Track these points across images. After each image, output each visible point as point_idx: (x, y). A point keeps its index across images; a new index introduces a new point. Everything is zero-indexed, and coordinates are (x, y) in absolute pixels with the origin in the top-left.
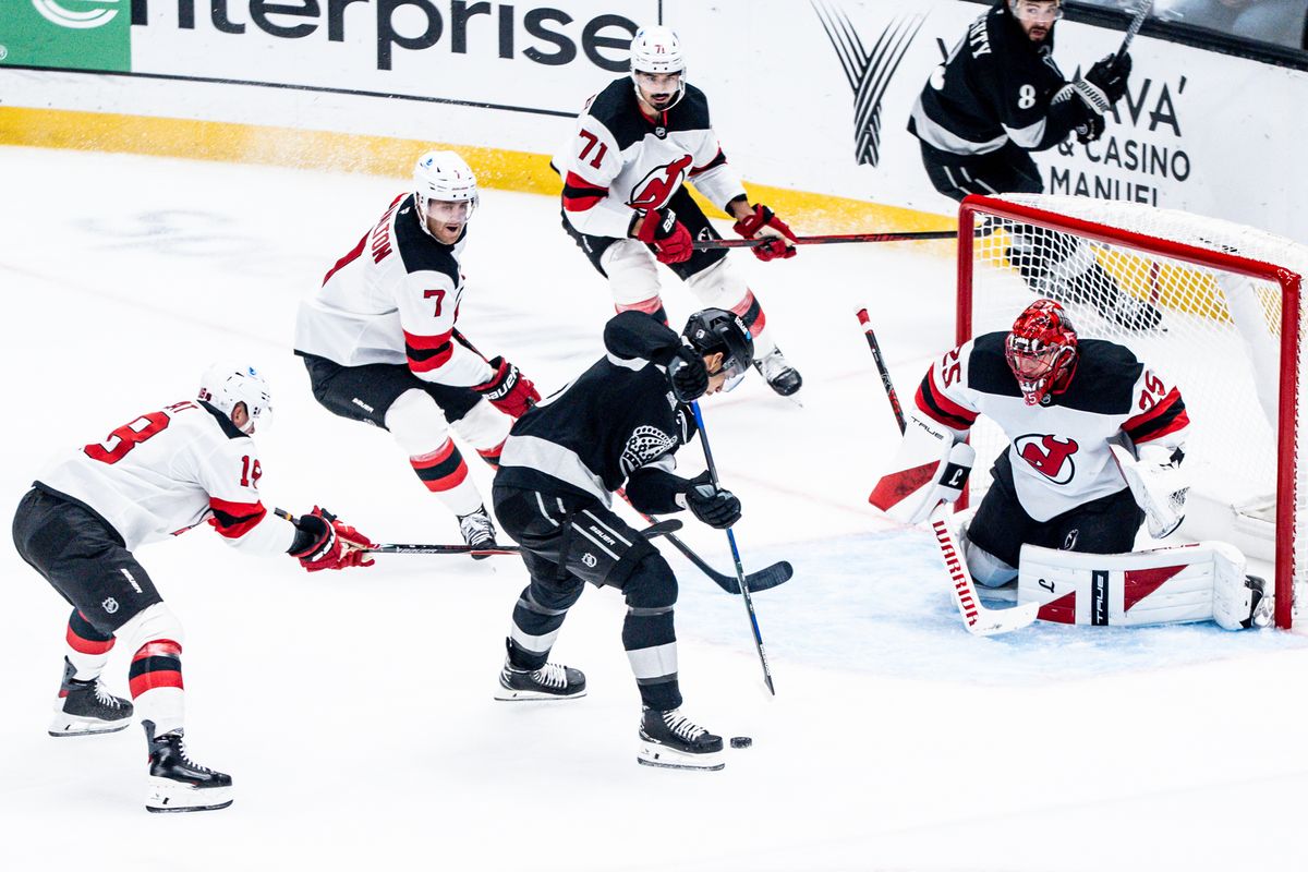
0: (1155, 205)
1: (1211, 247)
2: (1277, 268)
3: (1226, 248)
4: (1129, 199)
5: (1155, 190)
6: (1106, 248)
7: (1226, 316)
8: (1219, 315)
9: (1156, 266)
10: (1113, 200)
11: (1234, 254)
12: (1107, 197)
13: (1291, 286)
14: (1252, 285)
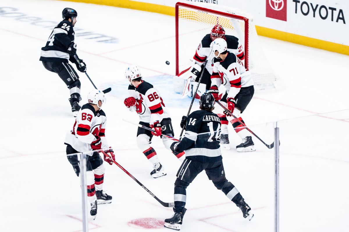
0: (217, 4)
1: (229, 13)
2: (243, 17)
3: (233, 13)
4: (212, 3)
5: (217, 1)
6: (207, 13)
7: (233, 28)
8: (231, 28)
9: (218, 18)
10: (208, 3)
11: (234, 14)
12: (207, 2)
13: (247, 22)
14: (238, 21)
